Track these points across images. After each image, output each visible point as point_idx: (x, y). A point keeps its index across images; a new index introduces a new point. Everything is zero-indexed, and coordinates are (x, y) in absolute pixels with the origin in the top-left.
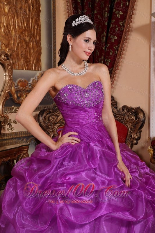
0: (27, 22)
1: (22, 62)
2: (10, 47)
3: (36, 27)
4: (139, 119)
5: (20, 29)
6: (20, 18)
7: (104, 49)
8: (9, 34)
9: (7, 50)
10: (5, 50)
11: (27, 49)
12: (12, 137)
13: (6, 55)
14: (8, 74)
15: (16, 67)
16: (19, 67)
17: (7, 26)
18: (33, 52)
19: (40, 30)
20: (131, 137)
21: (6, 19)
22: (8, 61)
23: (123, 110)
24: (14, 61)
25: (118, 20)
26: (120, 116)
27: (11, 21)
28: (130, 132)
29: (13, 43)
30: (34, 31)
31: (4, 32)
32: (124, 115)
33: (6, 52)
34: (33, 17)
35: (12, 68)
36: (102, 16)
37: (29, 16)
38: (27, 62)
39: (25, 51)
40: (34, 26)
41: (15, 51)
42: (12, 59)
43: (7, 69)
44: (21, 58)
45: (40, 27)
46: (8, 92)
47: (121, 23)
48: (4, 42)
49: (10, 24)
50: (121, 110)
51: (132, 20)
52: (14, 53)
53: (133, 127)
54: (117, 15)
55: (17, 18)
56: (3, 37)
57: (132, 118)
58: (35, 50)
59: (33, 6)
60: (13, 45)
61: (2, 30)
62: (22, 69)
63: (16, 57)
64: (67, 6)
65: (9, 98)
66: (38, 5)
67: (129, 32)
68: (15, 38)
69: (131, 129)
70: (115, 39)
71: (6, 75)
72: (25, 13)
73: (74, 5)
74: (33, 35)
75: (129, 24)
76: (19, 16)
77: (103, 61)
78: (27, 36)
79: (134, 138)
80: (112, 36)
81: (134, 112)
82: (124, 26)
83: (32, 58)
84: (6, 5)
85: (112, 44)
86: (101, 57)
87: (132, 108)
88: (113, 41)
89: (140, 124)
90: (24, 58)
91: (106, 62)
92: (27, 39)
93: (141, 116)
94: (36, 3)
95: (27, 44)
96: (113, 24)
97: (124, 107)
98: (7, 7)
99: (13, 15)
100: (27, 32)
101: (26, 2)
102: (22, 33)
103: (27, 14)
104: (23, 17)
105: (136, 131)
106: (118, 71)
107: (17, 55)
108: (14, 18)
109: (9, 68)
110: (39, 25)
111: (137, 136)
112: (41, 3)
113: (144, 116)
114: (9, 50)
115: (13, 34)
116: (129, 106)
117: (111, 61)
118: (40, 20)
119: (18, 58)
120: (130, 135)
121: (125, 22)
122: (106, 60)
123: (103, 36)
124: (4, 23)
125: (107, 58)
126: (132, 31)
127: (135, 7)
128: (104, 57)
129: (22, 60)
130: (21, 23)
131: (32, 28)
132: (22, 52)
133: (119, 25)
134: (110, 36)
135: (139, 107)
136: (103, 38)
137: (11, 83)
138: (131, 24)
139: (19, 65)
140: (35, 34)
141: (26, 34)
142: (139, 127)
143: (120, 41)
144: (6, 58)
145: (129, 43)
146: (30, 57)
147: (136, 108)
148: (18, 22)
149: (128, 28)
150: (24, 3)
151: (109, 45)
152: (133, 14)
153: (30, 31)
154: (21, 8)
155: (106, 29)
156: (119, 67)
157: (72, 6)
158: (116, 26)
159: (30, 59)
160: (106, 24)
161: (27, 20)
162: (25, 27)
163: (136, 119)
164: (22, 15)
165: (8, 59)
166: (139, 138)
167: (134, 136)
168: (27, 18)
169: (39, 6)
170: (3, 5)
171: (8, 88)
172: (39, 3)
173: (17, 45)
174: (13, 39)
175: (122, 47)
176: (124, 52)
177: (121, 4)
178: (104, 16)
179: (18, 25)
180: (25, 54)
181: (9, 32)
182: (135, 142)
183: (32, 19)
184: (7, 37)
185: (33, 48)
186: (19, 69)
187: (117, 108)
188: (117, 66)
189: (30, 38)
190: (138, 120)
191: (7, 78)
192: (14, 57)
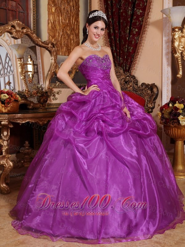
0: (69, 19)
1: (65, 50)
2: (55, 38)
3: (76, 23)
4: (153, 92)
5: (63, 24)
6: (64, 17)
7: (128, 39)
8: (55, 29)
9: (53, 40)
10: (52, 40)
11: (68, 39)
12: (56, 106)
13: (52, 44)
14: (53, 58)
15: (60, 53)
16: (62, 53)
17: (54, 22)
18: (73, 43)
19: (79, 26)
20: (148, 106)
21: (52, 17)
22: (54, 48)
23: (142, 86)
24: (58, 49)
25: (138, 17)
26: (140, 91)
27: (57, 18)
28: (147, 103)
29: (57, 35)
30: (74, 26)
31: (51, 26)
32: (143, 90)
33: (52, 41)
34: (74, 15)
35: (57, 54)
36: (126, 14)
37: (70, 15)
38: (68, 50)
39: (67, 41)
40: (74, 23)
41: (59, 41)
42: (57, 47)
43: (52, 54)
44: (64, 47)
45: (79, 23)
46: (54, 72)
47: (140, 19)
48: (51, 34)
49: (56, 21)
50: (141, 87)
51: (149, 16)
52: (58, 43)
53: (149, 99)
54: (138, 13)
55: (61, 16)
56: (50, 30)
57: (149, 92)
58: (75, 40)
59: (73, 7)
60: (58, 36)
61: (50, 25)
62: (65, 55)
63: (59, 45)
64: (100, 7)
65: (54, 76)
66: (77, 7)
67: (147, 26)
68: (59, 31)
69: (147, 101)
70: (136, 31)
71: (52, 59)
72: (68, 13)
73: (105, 6)
74: (74, 29)
75: (147, 19)
76: (63, 15)
77: (126, 49)
78: (68, 30)
79: (150, 108)
80: (133, 29)
81: (150, 88)
82: (143, 21)
83: (72, 47)
84: (53, 6)
85: (134, 35)
86: (125, 46)
87: (149, 85)
88: (135, 32)
89: (154, 97)
90: (66, 47)
91: (130, 49)
92: (69, 32)
93: (155, 90)
94: (76, 5)
95: (69, 36)
96: (134, 20)
97: (143, 84)
98: (54, 8)
99: (58, 14)
100: (68, 27)
101: (68, 4)
102: (65, 27)
103: (69, 13)
104: (65, 15)
105: (151, 102)
106: (139, 56)
107: (61, 45)
108: (59, 16)
109: (55, 53)
110: (78, 22)
111: (152, 105)
112: (80, 5)
113: (158, 90)
114: (54, 40)
115: (58, 28)
116: (147, 83)
117: (133, 49)
118: (79, 18)
119: (61, 47)
120: (147, 105)
121: (144, 18)
122: (129, 48)
123: (127, 29)
124: (51, 20)
125: (130, 46)
126: (149, 25)
127: (151, 6)
128: (128, 45)
129: (65, 48)
130: (64, 20)
131: (72, 24)
132: (65, 42)
133: (139, 21)
134: (132, 29)
135: (154, 83)
136: (127, 31)
137: (56, 66)
138: (148, 19)
139: (62, 52)
140: (75, 29)
141: (68, 29)
142: (153, 99)
143: (140, 33)
144: (52, 46)
145: (146, 34)
146: (71, 46)
147: (151, 84)
148: (62, 19)
149: (146, 22)
150: (66, 5)
151: (131, 36)
152: (149, 12)
153: (71, 26)
154: (64, 9)
155: (129, 24)
156: (140, 53)
157: (104, 7)
158: (137, 21)
159: (70, 48)
160: (129, 20)
161: (69, 18)
162: (67, 23)
163: (151, 93)
164: (65, 14)
165: (54, 47)
166: (153, 108)
167: (150, 106)
168: (69, 16)
169: (79, 7)
170: (51, 7)
171: (53, 69)
172: (79, 5)
173: (61, 36)
174: (58, 32)
175: (142, 37)
176: (143, 41)
177: (141, 4)
178: (128, 13)
179: (62, 22)
180: (67, 43)
181: (55, 27)
182: (150, 110)
183: (73, 17)
184: (53, 30)
185: (73, 40)
186: (62, 55)
187: (137, 85)
188: (138, 52)
189: (71, 32)
190: (153, 94)
191: (53, 61)
192: (58, 46)
